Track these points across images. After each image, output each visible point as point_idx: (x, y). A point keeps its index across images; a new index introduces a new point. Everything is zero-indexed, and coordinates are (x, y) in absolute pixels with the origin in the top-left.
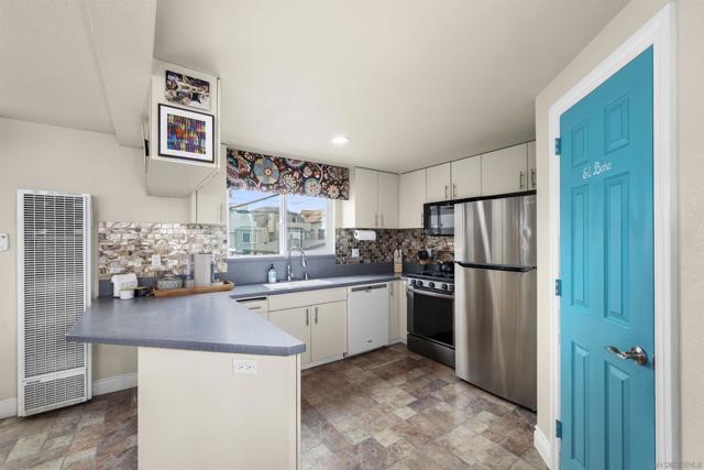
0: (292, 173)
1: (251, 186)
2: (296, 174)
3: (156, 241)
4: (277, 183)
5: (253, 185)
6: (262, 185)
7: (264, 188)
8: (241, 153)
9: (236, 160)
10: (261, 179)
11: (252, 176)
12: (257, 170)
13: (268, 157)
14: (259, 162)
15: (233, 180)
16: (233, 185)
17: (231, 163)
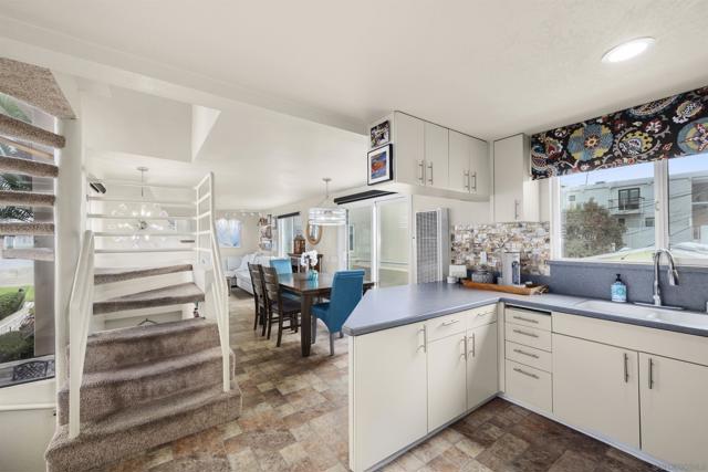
0: (642, 129)
1: (562, 170)
2: (654, 126)
3: (484, 240)
4: (610, 151)
5: (567, 167)
6: (581, 163)
7: (585, 167)
8: (550, 134)
9: (543, 145)
10: (578, 156)
11: (565, 156)
12: (572, 146)
13: (592, 122)
14: (578, 133)
15: (540, 169)
16: (540, 174)
17: (537, 150)
